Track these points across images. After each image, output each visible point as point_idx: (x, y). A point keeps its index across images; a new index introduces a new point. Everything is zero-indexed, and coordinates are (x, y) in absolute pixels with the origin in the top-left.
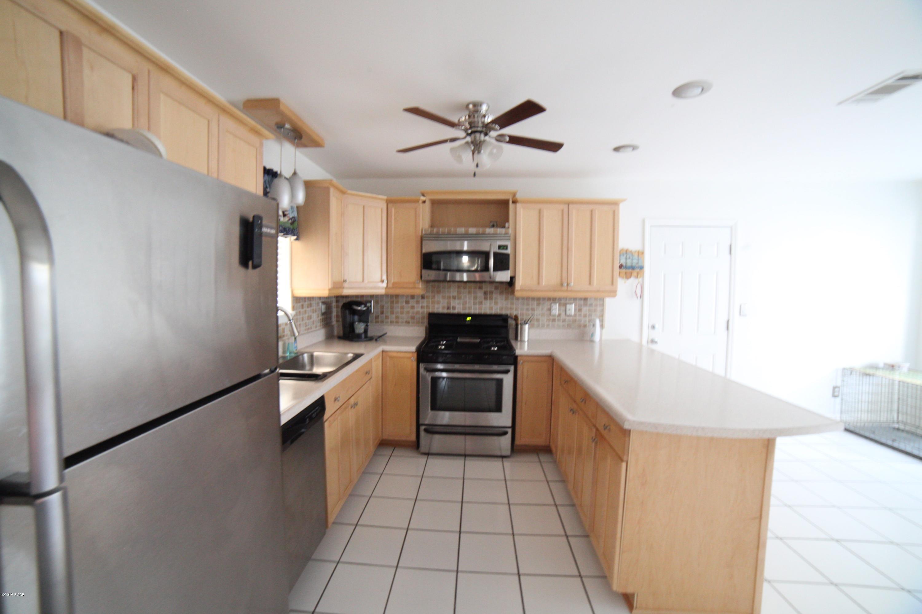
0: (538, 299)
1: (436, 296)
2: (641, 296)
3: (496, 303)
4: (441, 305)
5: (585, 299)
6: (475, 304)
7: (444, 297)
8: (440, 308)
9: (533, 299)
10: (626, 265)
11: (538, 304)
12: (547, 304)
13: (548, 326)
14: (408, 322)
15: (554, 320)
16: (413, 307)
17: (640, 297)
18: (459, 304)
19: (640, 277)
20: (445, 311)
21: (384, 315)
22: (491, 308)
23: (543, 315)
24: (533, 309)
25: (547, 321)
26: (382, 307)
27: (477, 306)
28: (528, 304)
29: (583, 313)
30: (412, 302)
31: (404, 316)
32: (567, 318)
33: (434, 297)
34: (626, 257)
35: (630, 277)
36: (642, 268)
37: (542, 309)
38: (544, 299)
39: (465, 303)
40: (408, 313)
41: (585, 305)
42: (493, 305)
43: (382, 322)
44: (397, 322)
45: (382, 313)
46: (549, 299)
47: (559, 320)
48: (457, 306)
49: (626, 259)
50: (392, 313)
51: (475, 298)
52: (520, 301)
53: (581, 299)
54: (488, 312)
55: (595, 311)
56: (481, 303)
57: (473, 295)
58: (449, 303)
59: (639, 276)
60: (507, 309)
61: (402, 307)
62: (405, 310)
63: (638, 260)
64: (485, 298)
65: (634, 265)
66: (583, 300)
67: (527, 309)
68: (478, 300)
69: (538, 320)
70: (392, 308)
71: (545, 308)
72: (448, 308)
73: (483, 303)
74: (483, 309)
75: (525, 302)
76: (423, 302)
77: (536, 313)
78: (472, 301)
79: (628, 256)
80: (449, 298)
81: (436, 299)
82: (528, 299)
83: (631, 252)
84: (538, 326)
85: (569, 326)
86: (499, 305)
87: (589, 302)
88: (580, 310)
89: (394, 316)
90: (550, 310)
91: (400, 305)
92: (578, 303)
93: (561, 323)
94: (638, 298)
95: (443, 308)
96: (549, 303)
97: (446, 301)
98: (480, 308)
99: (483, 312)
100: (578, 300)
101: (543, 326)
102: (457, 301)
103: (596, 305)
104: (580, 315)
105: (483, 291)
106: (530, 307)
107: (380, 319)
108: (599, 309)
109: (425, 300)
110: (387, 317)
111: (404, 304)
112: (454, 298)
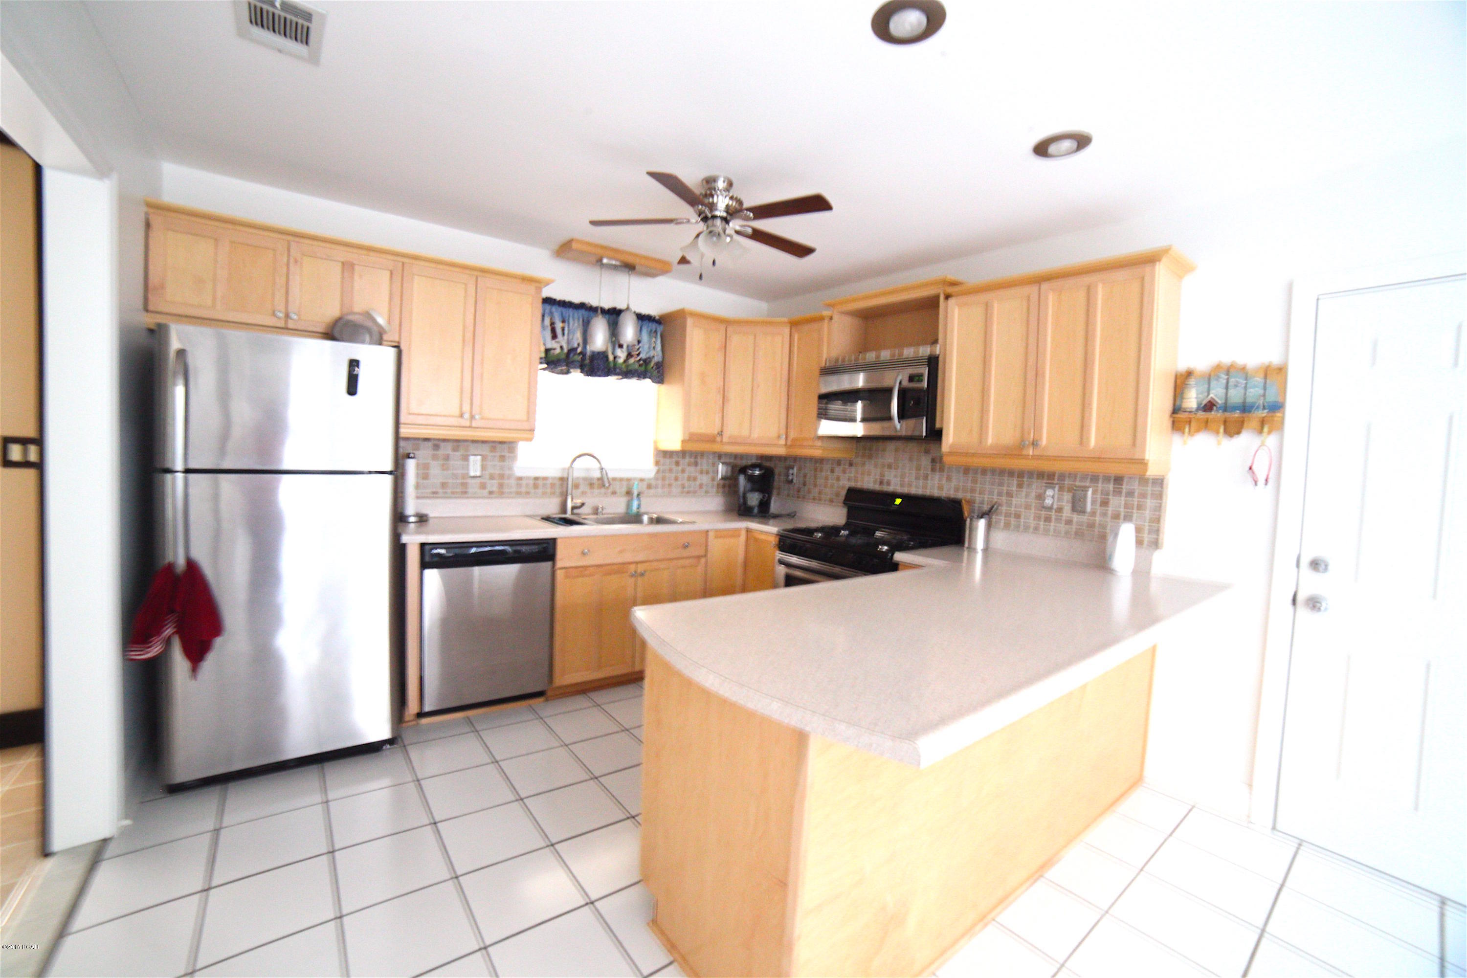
0: (1021, 474)
1: (867, 463)
2: (1266, 480)
3: (949, 479)
4: (872, 478)
5: (1118, 480)
6: (917, 478)
7: (876, 466)
8: (869, 482)
9: (1011, 473)
10: (1226, 403)
11: (1020, 486)
12: (1036, 486)
13: (1036, 529)
14: (831, 501)
15: (1048, 519)
16: (838, 479)
17: (1263, 481)
18: (895, 476)
19: (1269, 432)
20: (877, 487)
21: (806, 488)
22: (940, 488)
23: (1028, 507)
24: (1009, 495)
25: (1034, 520)
26: (805, 476)
27: (921, 482)
28: (1001, 484)
29: (1110, 510)
30: (838, 470)
31: (828, 490)
32: (1076, 518)
33: (864, 464)
34: (1228, 383)
35: (1238, 433)
36: (1277, 407)
37: (1027, 496)
38: (1031, 474)
39: (903, 476)
40: (832, 486)
41: (1118, 492)
42: (944, 481)
43: (804, 498)
44: (817, 500)
45: (804, 484)
46: (1041, 475)
47: (1058, 520)
48: (893, 482)
49: (1227, 388)
50: (815, 485)
51: (918, 469)
52: (988, 478)
53: (1107, 479)
54: (936, 493)
55: (1140, 507)
56: (926, 477)
57: (915, 463)
58: (882, 475)
59: (1266, 429)
60: (965, 490)
61: (827, 479)
62: (830, 481)
63: (1265, 388)
64: (933, 470)
65: (1249, 400)
66: (1112, 481)
67: (1000, 494)
68: (922, 472)
69: (1018, 516)
70: (815, 477)
71: (1033, 495)
72: (881, 483)
73: (929, 478)
74: (929, 487)
75: (997, 479)
76: (850, 473)
77: (1014, 501)
78: (914, 472)
79: (1232, 381)
80: (883, 466)
81: (867, 467)
82: (1002, 472)
83: (1243, 369)
84: (1017, 527)
85: (1079, 534)
86: (954, 483)
87: (1125, 488)
88: (1105, 503)
89: (817, 490)
90: (1041, 497)
91: (823, 474)
92: (1100, 488)
93: (1062, 527)
94: (1256, 483)
95: (875, 482)
96: (1042, 483)
97: (879, 471)
98: (925, 487)
99: (928, 492)
100: (1100, 481)
101: (1027, 528)
102: (893, 472)
103: (1143, 496)
104: (1104, 514)
105: (929, 458)
106: (1005, 489)
107: (802, 493)
108: (1149, 503)
109: (853, 469)
110: (809, 492)
111: (829, 473)
112: (890, 466)
